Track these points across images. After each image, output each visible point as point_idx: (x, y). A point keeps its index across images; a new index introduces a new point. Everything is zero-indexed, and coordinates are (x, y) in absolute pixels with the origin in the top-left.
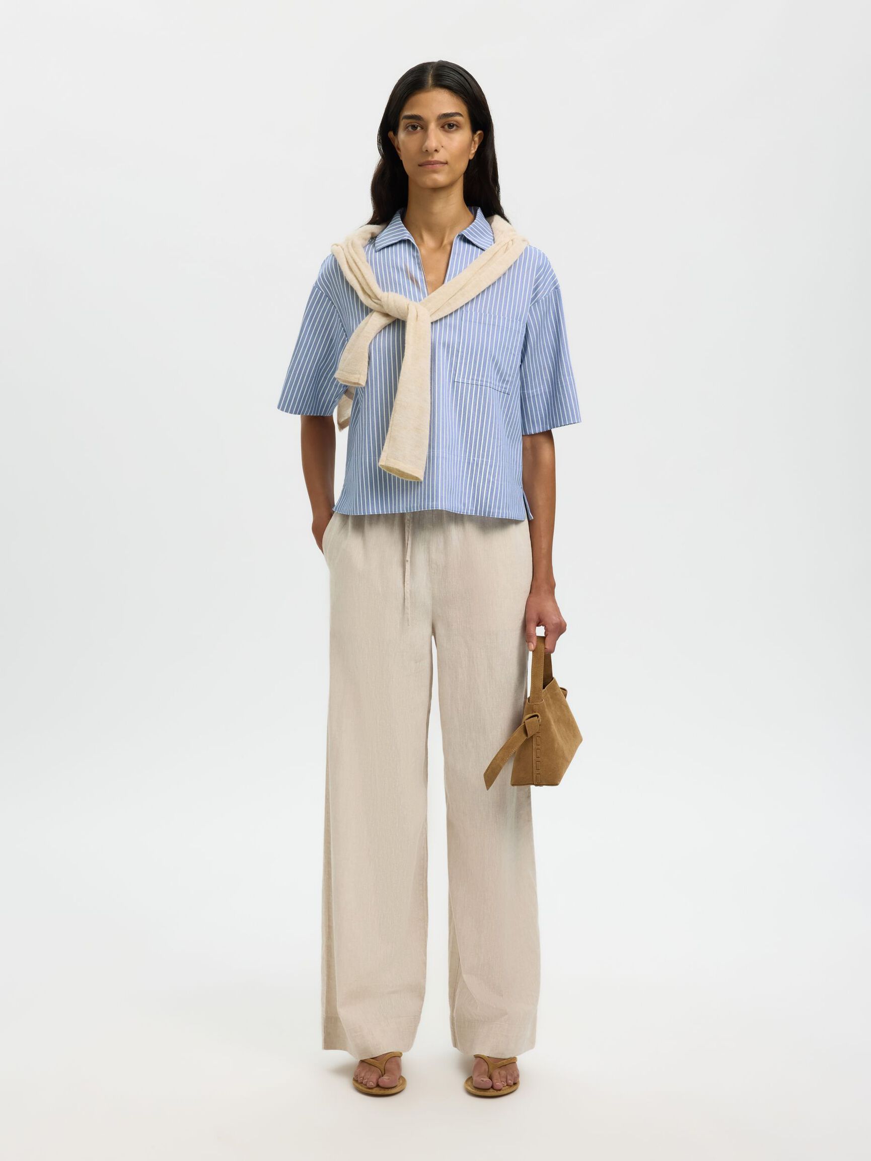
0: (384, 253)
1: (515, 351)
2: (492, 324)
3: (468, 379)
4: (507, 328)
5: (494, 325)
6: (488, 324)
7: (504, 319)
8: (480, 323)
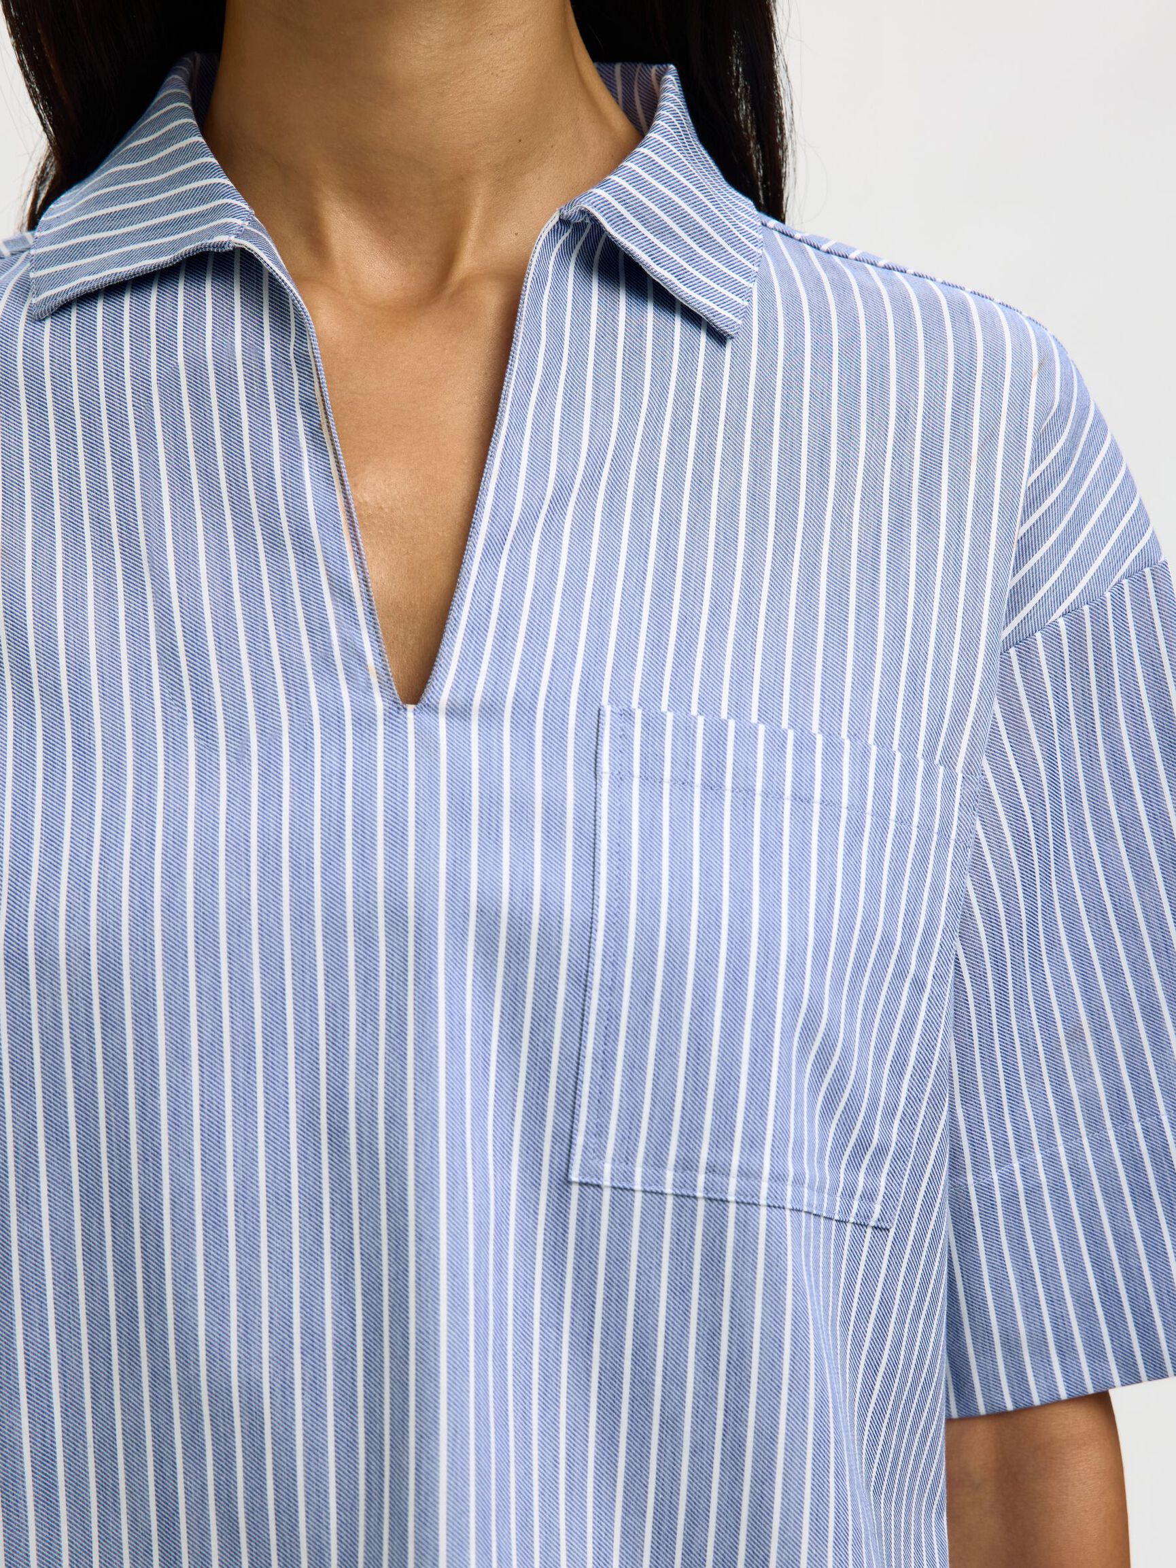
0: (87, 332)
1: (924, 956)
2: (788, 792)
3: (656, 1160)
4: (881, 816)
5: (802, 799)
6: (766, 794)
7: (861, 757)
8: (712, 787)
